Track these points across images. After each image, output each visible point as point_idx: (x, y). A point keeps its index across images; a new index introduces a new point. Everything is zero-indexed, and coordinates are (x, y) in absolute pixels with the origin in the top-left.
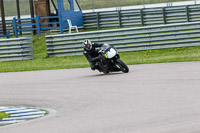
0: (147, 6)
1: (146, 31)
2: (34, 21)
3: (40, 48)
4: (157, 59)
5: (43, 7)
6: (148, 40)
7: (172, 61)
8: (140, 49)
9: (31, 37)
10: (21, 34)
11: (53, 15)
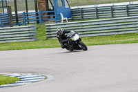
0: (115, 4)
1: (115, 22)
2: (37, 14)
3: (42, 33)
4: (122, 41)
5: (43, 5)
6: (116, 27)
7: (132, 42)
8: (111, 34)
9: (35, 26)
10: (28, 23)
11: (51, 10)
